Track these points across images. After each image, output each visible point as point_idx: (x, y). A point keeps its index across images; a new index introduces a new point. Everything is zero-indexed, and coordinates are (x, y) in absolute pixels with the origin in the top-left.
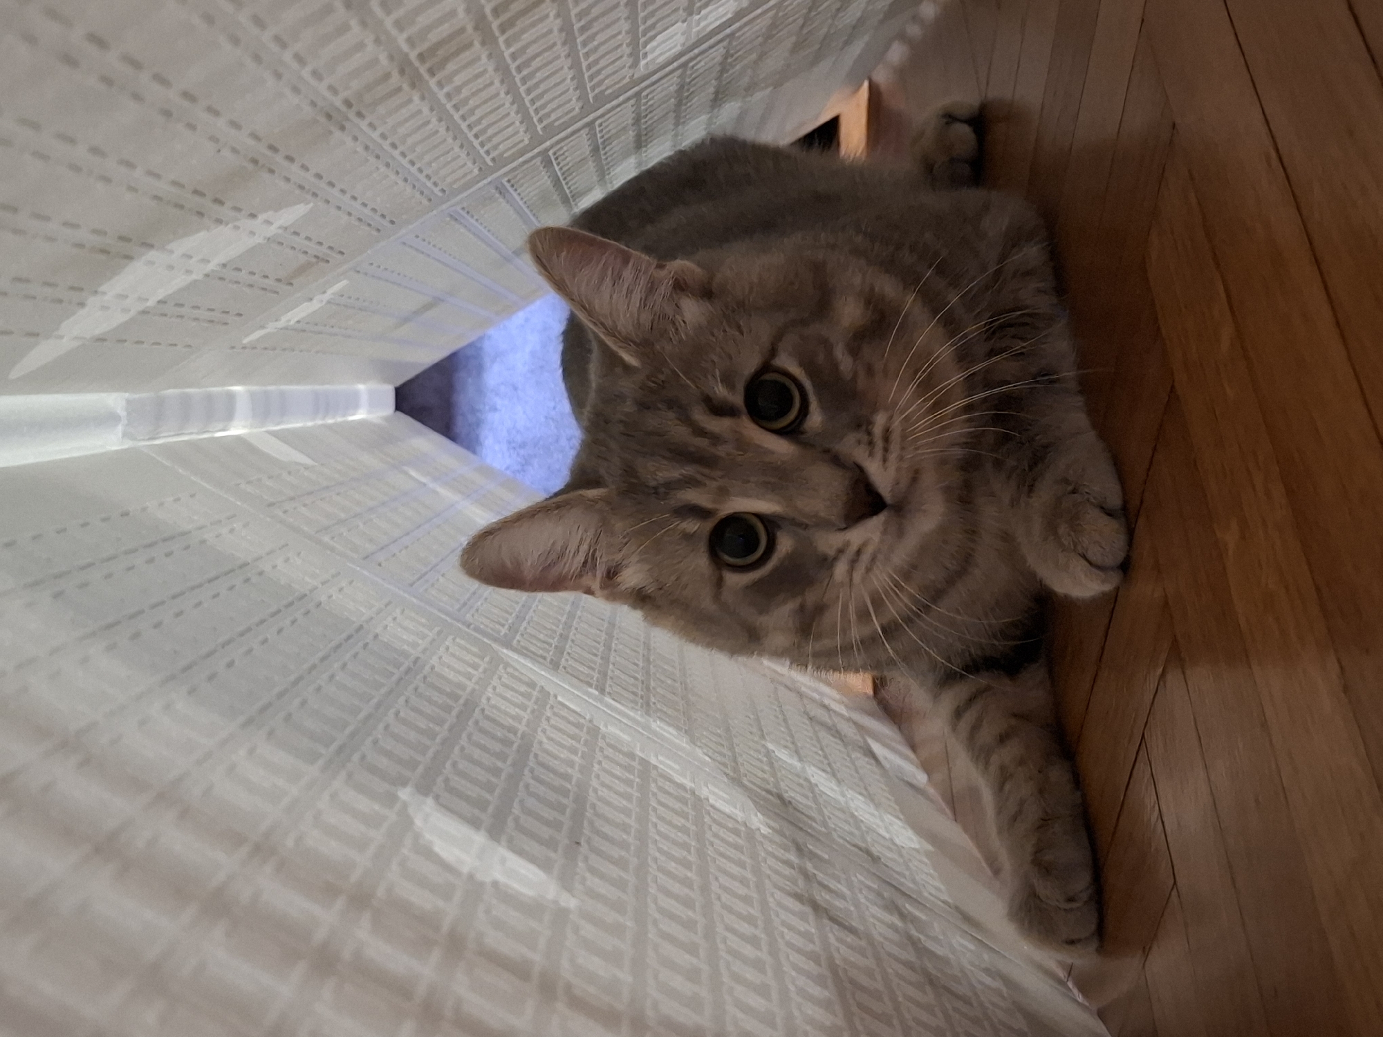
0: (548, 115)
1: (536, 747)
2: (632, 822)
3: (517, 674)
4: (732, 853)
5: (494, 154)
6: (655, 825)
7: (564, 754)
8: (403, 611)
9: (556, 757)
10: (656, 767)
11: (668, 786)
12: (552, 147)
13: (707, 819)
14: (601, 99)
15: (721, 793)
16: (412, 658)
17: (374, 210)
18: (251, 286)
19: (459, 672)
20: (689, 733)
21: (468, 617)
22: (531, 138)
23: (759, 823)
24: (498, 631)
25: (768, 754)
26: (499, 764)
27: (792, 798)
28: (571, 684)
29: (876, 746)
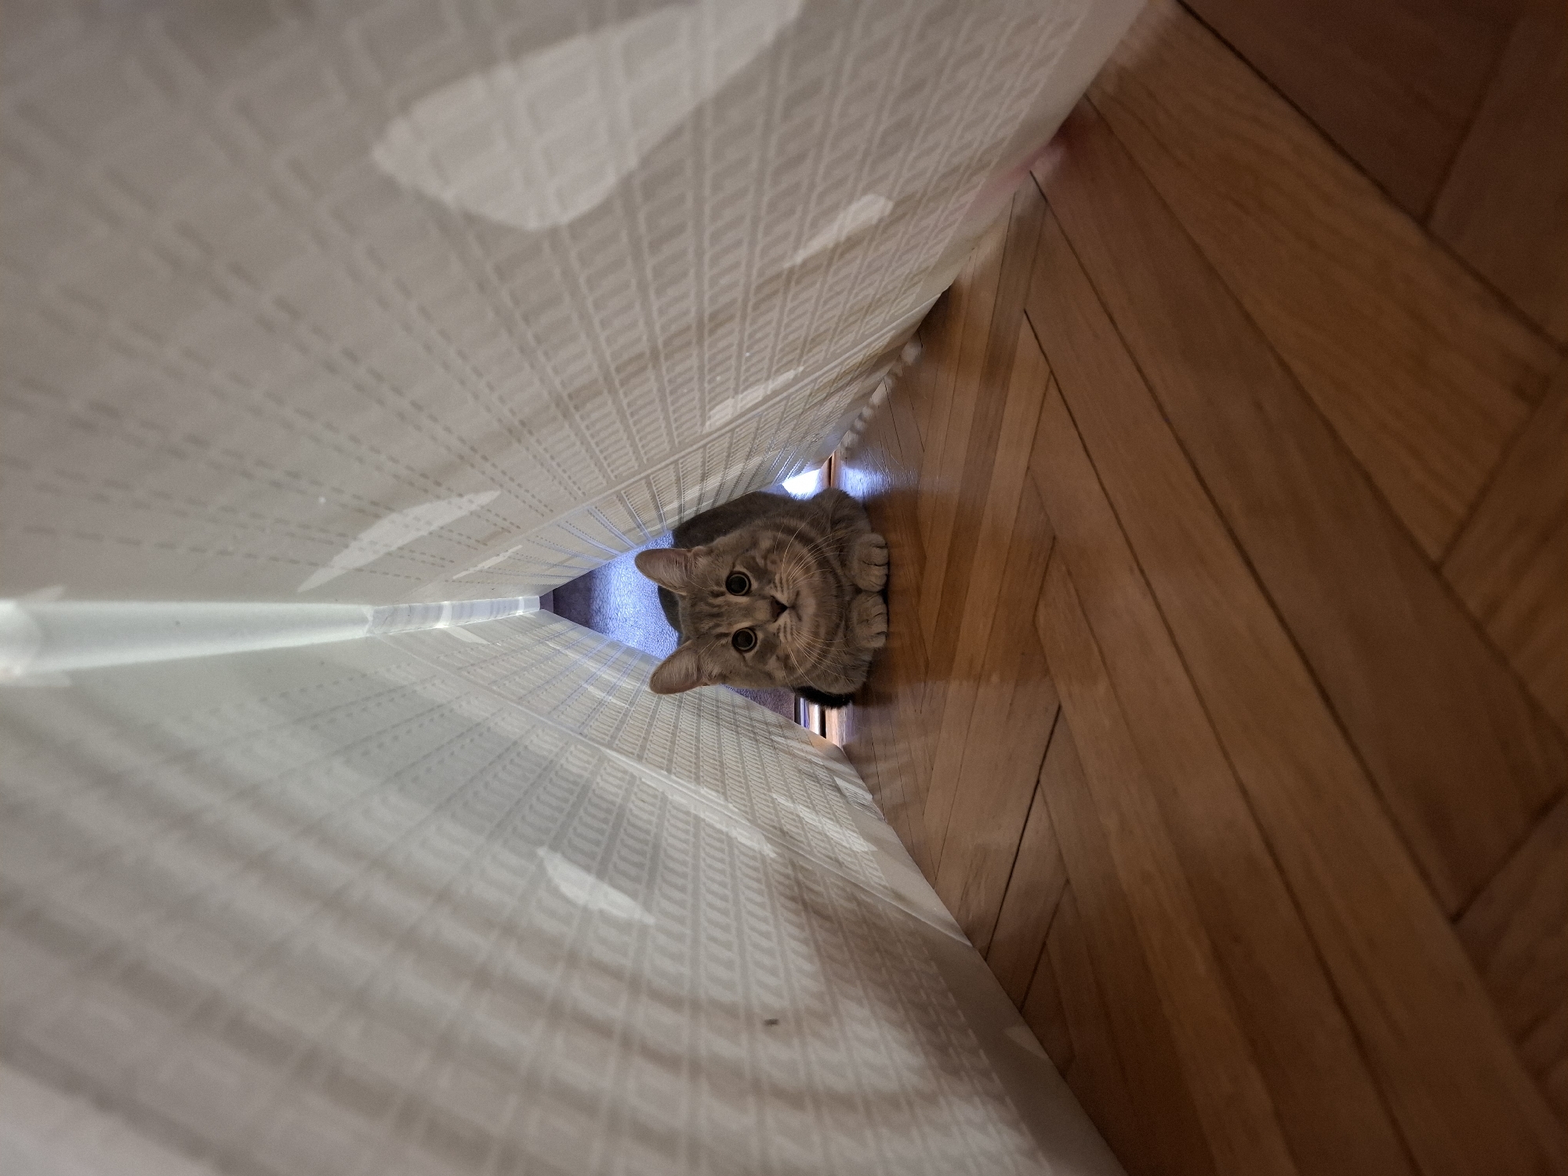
4: (752, 873)
5: (616, 473)
12: (652, 474)
16: (549, 760)
17: (539, 501)
19: (578, 767)
20: (724, 794)
21: (585, 731)
22: (639, 466)
23: (769, 851)
24: (603, 739)
25: (773, 800)
26: (605, 826)
27: (788, 829)
28: (649, 769)
29: (840, 782)
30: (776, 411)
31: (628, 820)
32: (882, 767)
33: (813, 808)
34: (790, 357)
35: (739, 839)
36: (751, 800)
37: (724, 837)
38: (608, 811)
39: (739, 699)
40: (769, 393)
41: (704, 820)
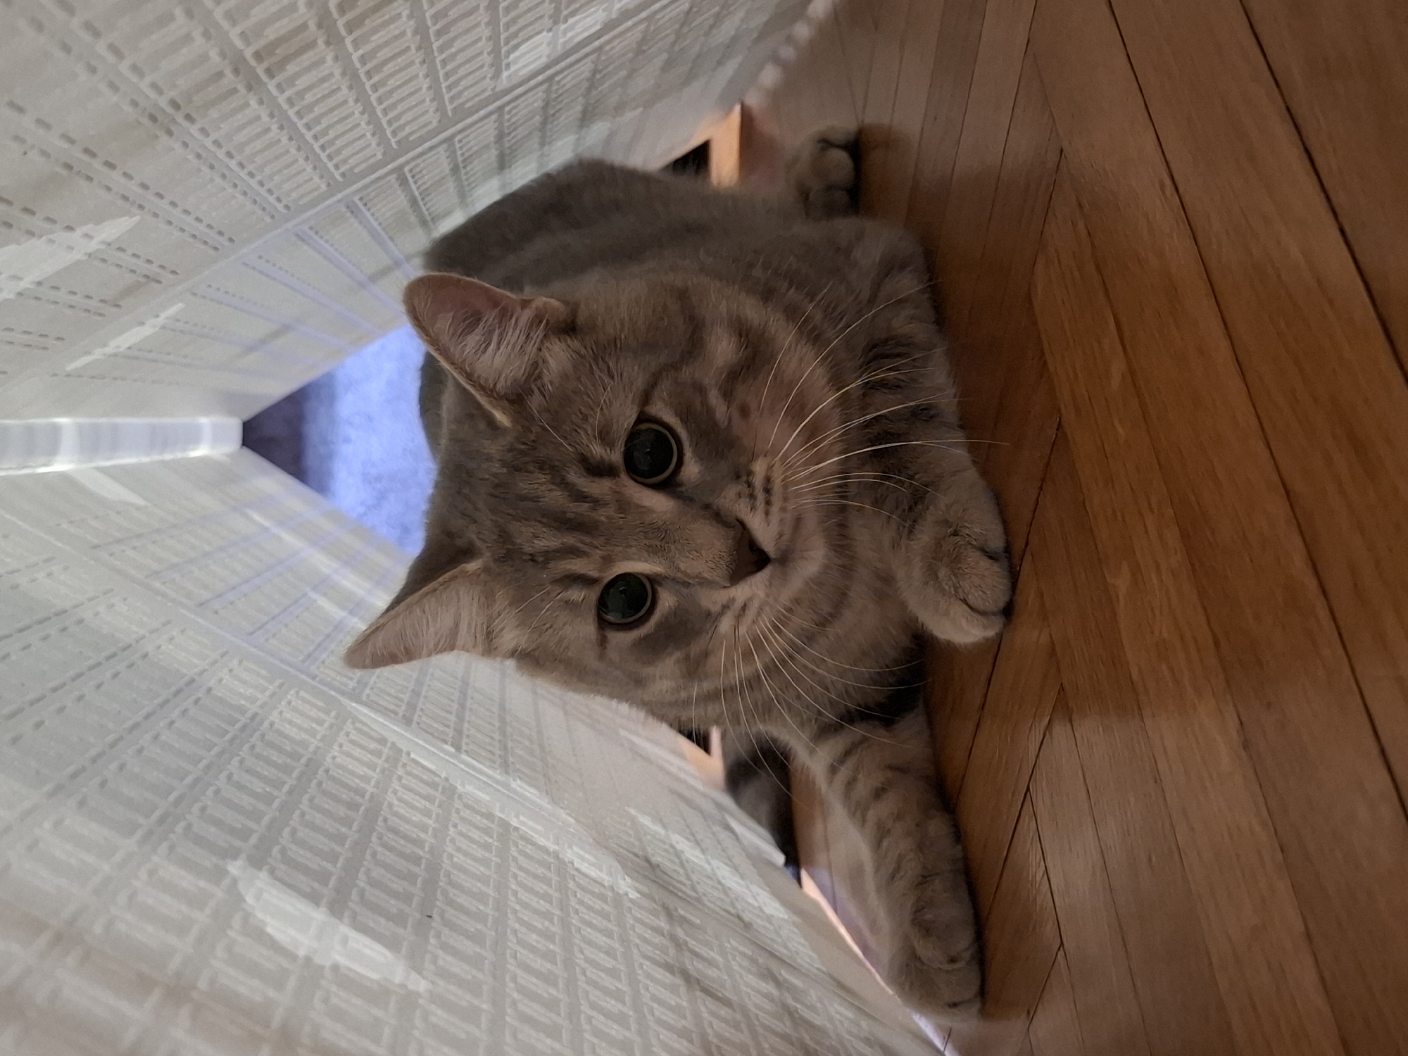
0: (402, 127)
1: (385, 812)
2: (490, 892)
3: (365, 729)
4: (597, 921)
5: (343, 168)
6: (515, 893)
7: (417, 817)
8: (241, 662)
9: (408, 821)
10: (516, 829)
11: (529, 850)
12: (407, 163)
13: (571, 884)
14: (462, 113)
15: (587, 856)
16: (249, 715)
17: (210, 226)
18: (72, 307)
19: (300, 728)
21: (313, 669)
22: (384, 153)
23: (627, 887)
24: (345, 686)
25: (631, 818)
33: (696, 842)
35: (576, 865)
37: (551, 860)
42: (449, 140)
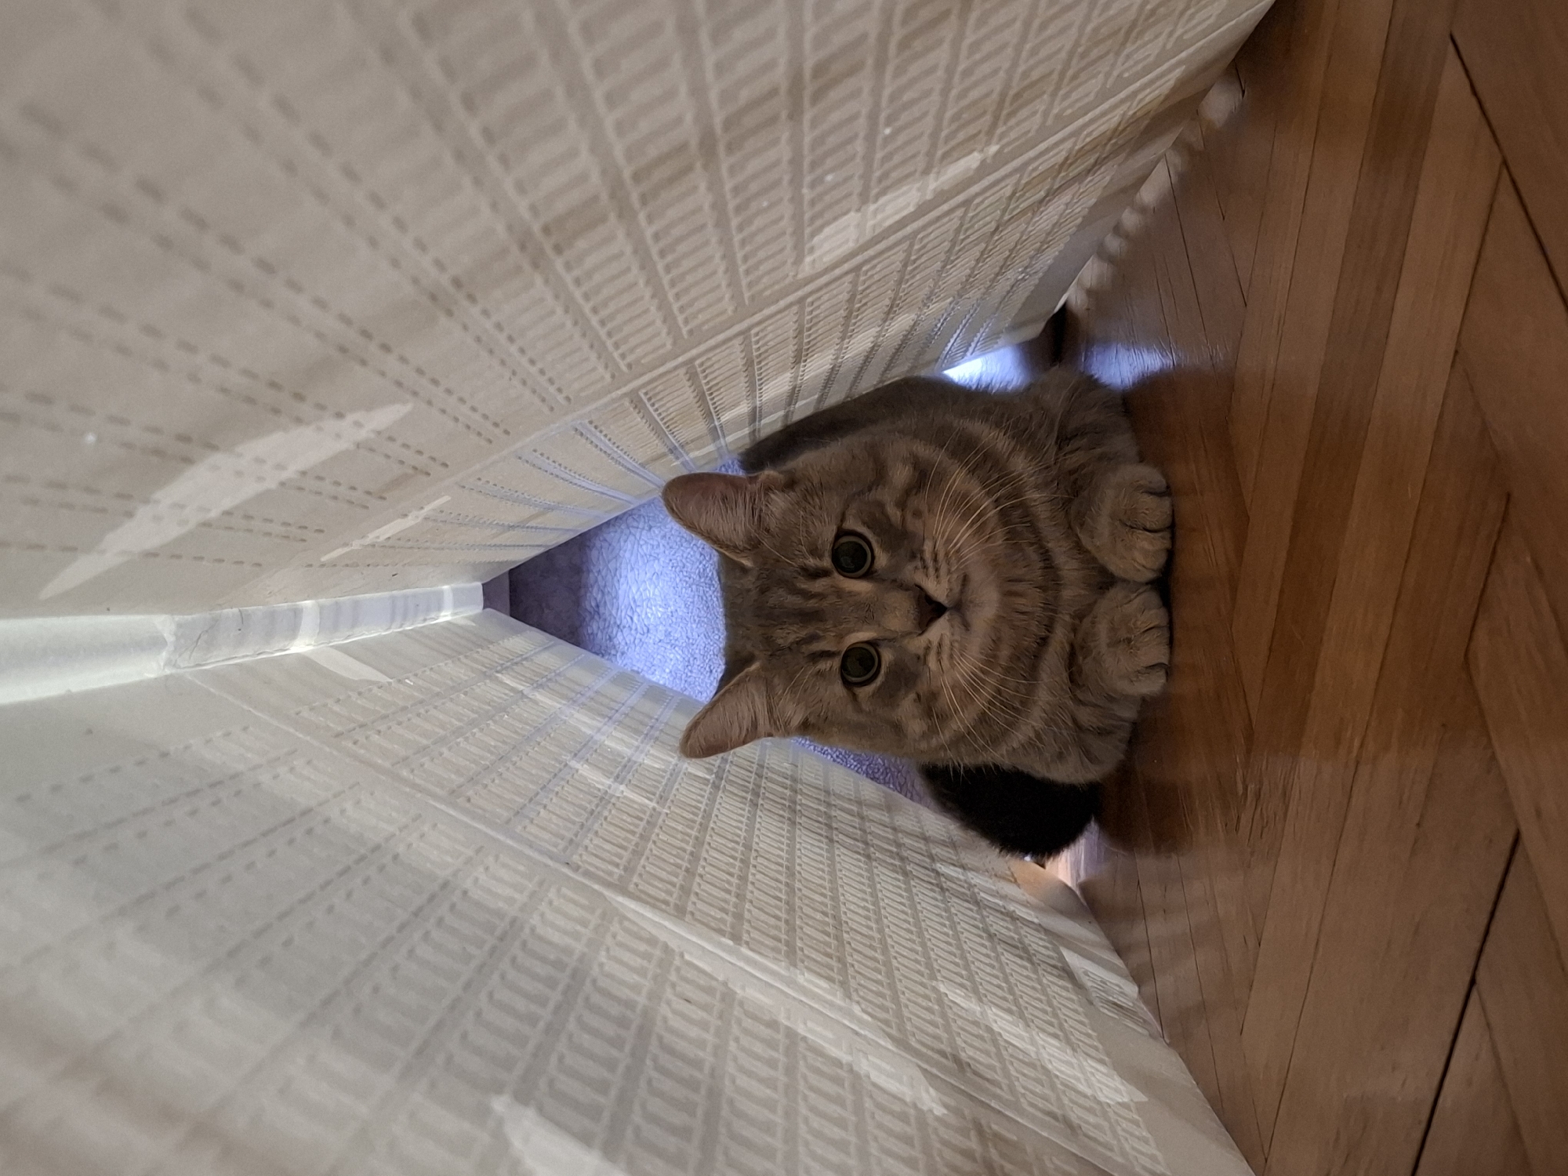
0: (695, 316)
5: (630, 358)
11: (820, 1063)
12: (699, 356)
13: (868, 1103)
15: (885, 1066)
17: (485, 417)
18: (335, 498)
20: (844, 984)
21: (576, 858)
22: (675, 343)
23: (931, 1101)
24: (610, 874)
25: (940, 999)
26: (614, 1053)
27: (970, 1057)
28: (700, 935)
29: (1073, 959)
30: (944, 229)
31: (660, 1038)
32: (1157, 928)
33: (1020, 1014)
34: (971, 130)
35: (873, 1078)
36: (895, 999)
37: (843, 1073)
38: (622, 1023)
39: (870, 790)
40: (929, 196)
41: (804, 1039)
42: (744, 333)
